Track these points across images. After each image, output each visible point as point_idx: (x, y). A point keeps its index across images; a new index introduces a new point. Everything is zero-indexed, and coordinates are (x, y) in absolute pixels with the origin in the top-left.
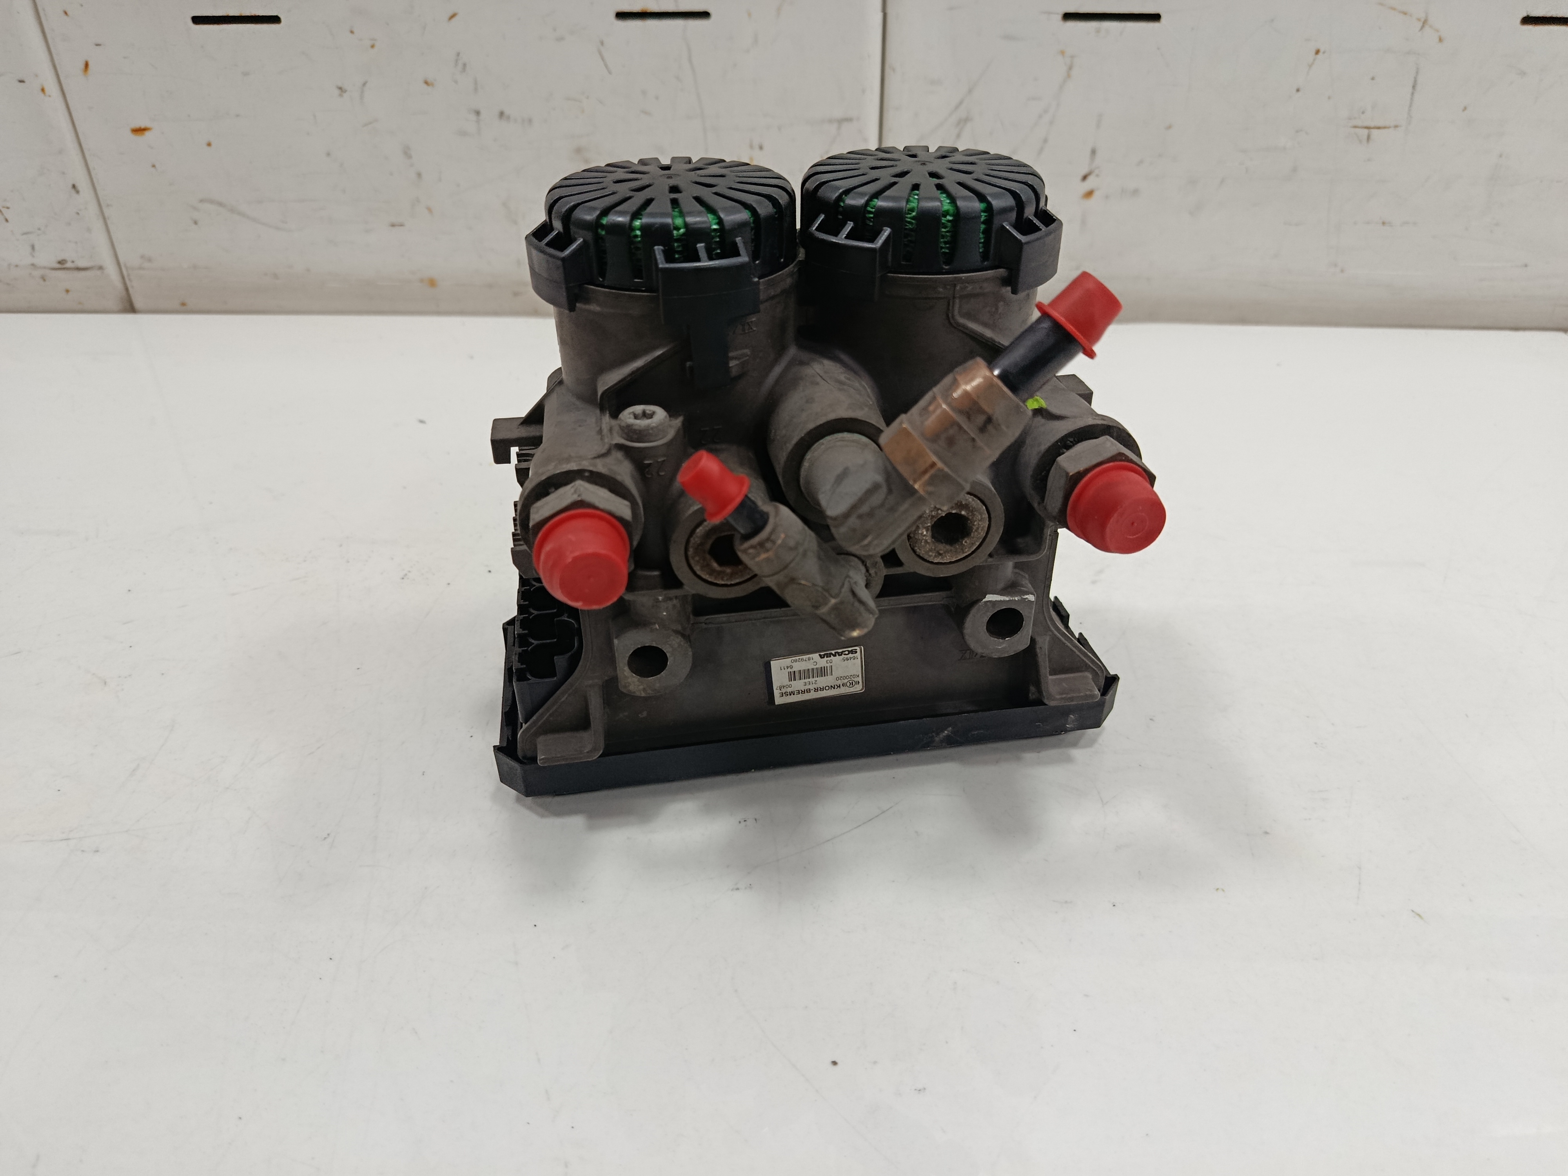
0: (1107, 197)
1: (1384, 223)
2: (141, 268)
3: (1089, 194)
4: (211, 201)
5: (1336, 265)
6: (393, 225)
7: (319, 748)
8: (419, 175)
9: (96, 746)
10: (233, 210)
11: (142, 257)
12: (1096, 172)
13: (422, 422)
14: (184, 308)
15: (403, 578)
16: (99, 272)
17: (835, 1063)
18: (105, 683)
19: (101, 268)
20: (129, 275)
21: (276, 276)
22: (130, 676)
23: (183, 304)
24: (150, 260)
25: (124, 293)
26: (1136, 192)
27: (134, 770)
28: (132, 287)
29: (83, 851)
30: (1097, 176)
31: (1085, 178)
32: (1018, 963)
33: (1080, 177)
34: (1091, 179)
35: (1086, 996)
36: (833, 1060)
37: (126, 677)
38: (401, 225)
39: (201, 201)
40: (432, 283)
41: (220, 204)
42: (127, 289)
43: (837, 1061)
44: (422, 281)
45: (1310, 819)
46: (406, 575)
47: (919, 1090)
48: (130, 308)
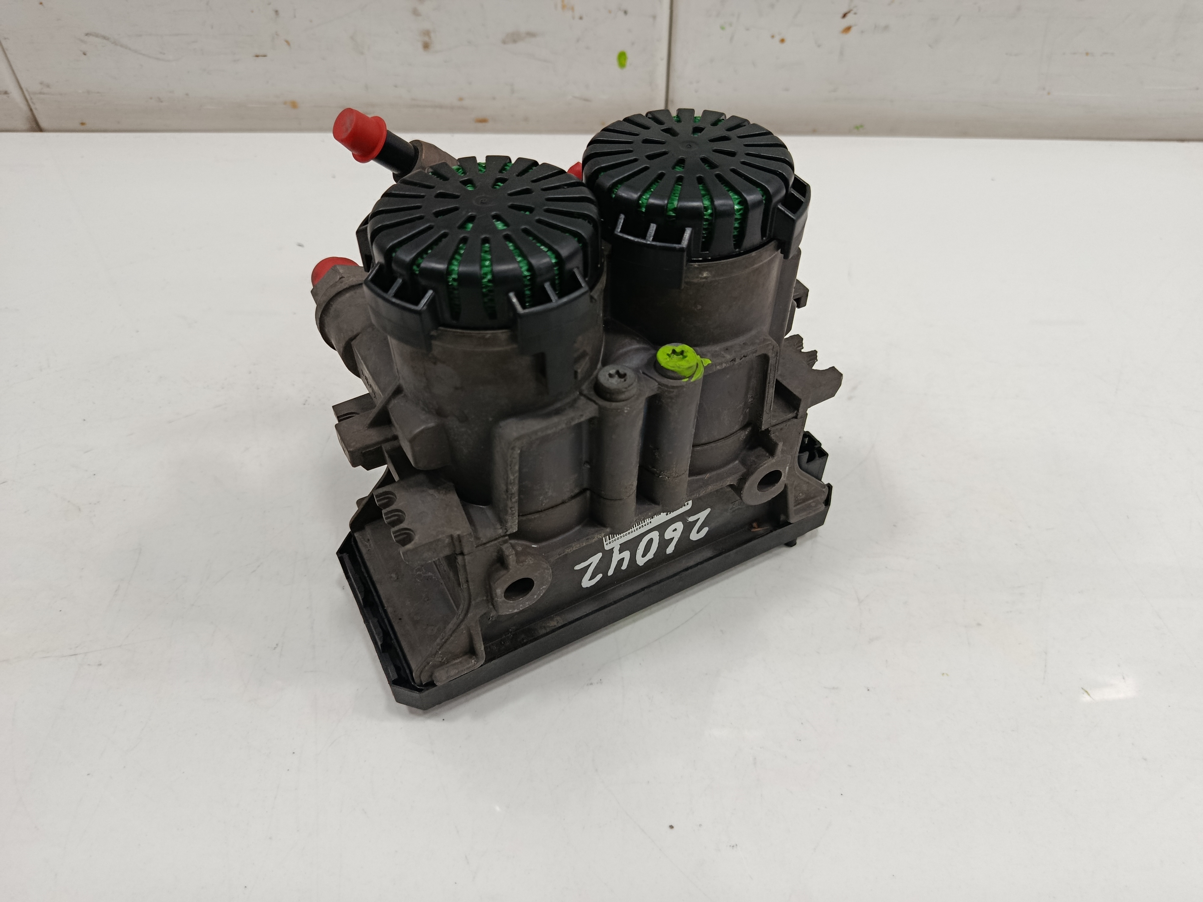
0: (862, 32)
1: (1087, 54)
2: (41, 93)
3: (848, 29)
4: (97, 35)
5: (1044, 89)
6: (257, 56)
7: (259, 566)
8: (277, 12)
9: (83, 569)
10: (115, 43)
11: (41, 83)
12: (855, 10)
13: (300, 245)
14: (83, 128)
15: (304, 404)
16: (5, 97)
17: (671, 827)
18: (80, 510)
19: (6, 93)
20: (31, 99)
21: (160, 100)
22: (98, 502)
23: (83, 124)
24: (48, 86)
25: (29, 113)
26: (886, 28)
27: (116, 591)
28: (36, 109)
29: (89, 665)
30: (855, 14)
31: (844, 16)
32: (800, 740)
33: (841, 15)
34: (849, 16)
35: (850, 766)
36: (671, 825)
37: (95, 504)
38: (265, 56)
39: (87, 35)
40: (294, 105)
41: (104, 38)
42: (31, 110)
43: (673, 825)
44: (285, 103)
45: (1011, 612)
46: (307, 400)
47: (733, 846)
48: (37, 127)
